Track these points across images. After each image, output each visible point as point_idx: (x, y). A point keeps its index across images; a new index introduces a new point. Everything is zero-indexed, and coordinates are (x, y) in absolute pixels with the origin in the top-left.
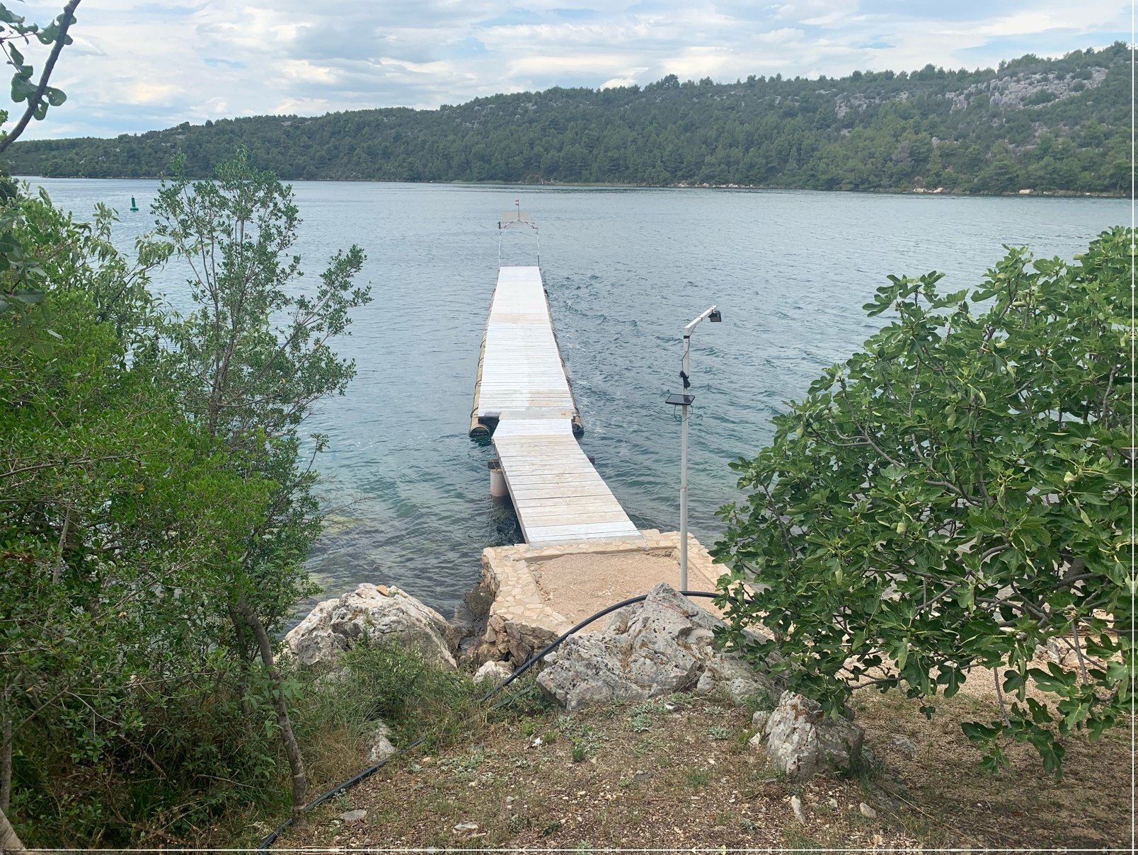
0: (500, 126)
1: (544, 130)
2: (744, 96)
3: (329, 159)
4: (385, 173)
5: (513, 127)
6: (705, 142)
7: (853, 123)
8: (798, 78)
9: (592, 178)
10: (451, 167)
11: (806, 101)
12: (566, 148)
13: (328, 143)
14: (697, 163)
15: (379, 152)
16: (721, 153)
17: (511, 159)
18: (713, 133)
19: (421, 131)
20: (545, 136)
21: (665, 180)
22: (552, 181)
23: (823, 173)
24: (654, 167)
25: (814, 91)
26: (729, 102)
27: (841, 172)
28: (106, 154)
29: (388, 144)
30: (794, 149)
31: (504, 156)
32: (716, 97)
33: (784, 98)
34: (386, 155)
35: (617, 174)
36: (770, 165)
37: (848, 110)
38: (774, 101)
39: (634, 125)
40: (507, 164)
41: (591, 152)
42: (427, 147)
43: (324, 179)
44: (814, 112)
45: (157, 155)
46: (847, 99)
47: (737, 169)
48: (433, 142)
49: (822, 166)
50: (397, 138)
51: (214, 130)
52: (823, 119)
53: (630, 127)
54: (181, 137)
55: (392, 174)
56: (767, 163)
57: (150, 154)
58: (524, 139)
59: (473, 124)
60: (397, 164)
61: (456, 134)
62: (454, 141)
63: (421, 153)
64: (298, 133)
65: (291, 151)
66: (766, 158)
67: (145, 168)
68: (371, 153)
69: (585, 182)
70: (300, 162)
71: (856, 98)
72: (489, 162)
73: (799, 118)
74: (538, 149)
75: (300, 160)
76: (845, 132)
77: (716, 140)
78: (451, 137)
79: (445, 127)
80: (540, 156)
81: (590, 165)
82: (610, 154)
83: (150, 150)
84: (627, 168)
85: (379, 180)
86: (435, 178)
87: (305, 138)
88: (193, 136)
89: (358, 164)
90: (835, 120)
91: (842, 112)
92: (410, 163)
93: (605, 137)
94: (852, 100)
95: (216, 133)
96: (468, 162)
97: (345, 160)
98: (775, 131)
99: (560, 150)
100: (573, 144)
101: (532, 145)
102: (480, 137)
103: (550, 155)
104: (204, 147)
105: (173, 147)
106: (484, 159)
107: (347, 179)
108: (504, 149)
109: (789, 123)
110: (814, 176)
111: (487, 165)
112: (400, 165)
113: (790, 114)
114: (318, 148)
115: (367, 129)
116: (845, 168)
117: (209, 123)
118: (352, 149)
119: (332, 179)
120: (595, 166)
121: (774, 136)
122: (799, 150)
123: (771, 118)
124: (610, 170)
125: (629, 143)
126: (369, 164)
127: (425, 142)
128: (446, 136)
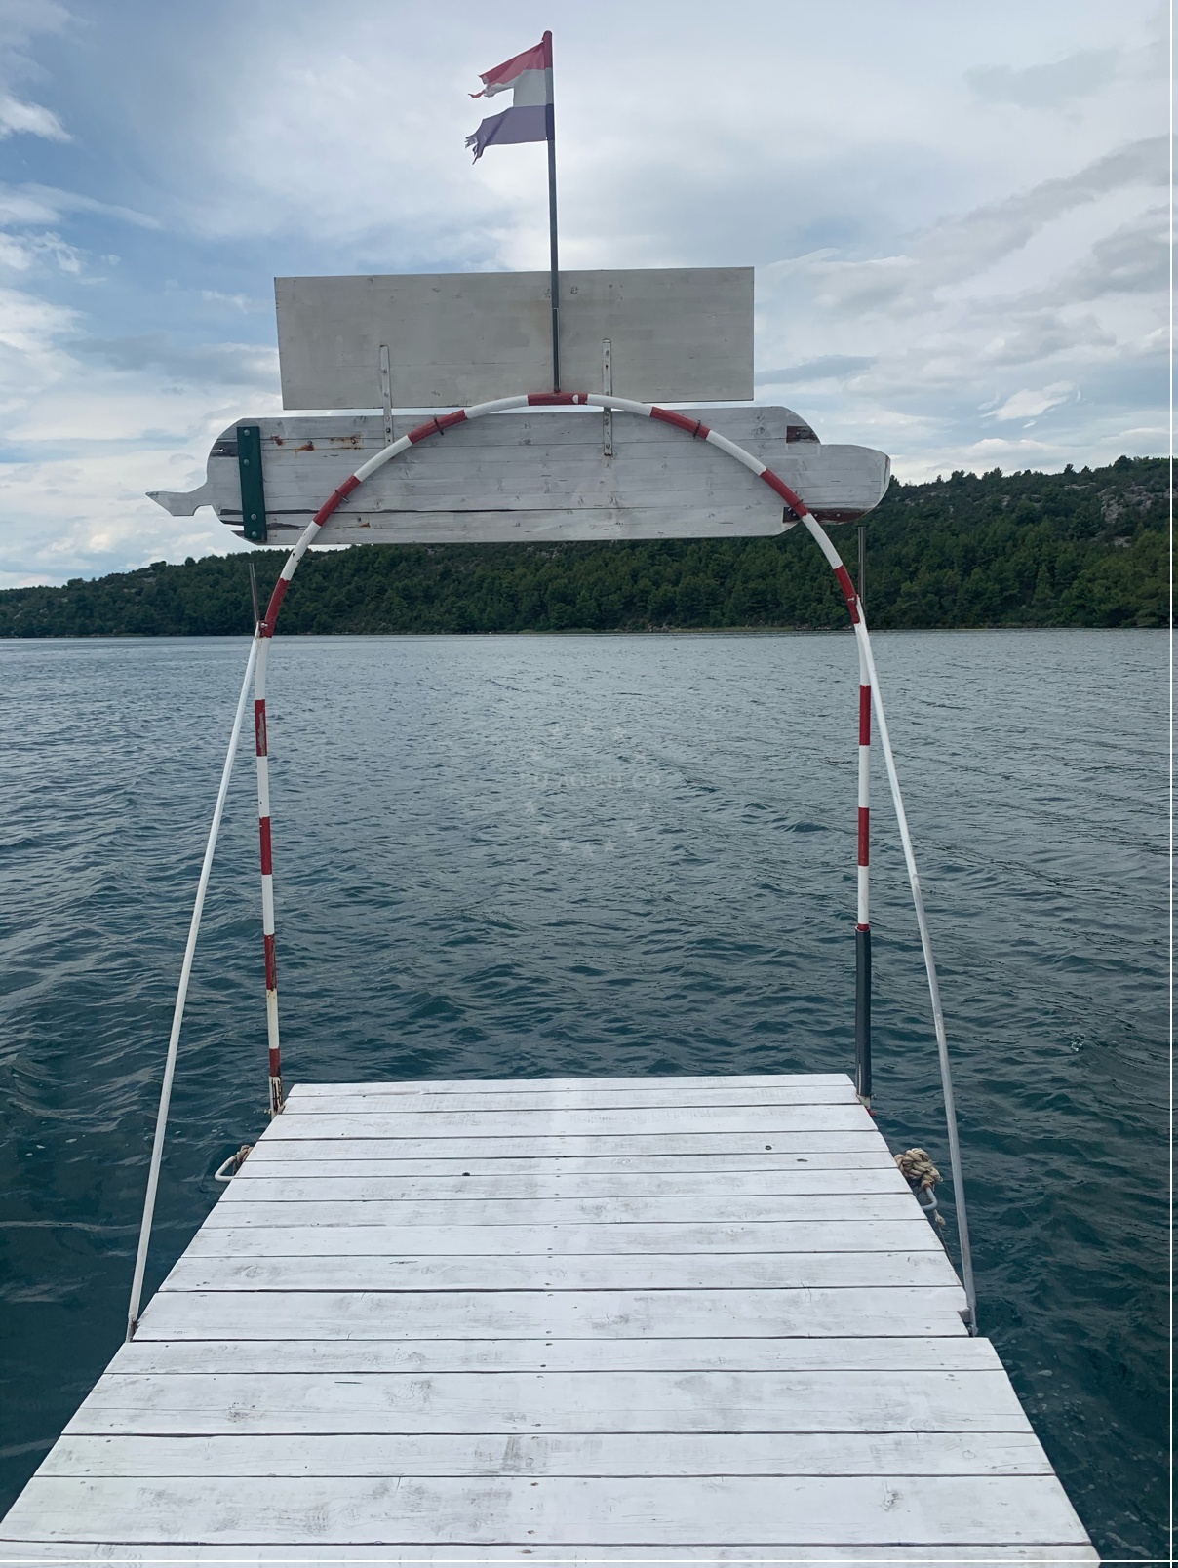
0: (590, 554)
1: (652, 556)
2: (951, 498)
3: (350, 606)
4: (426, 623)
5: (608, 555)
6: (898, 563)
7: (1133, 529)
8: (1028, 472)
9: (725, 620)
10: (518, 612)
11: (1052, 500)
12: (683, 582)
13: (349, 584)
14: (887, 594)
15: (420, 594)
16: (925, 577)
17: (604, 599)
18: (910, 550)
19: (477, 565)
20: (653, 565)
21: (839, 619)
22: (665, 627)
23: (1101, 601)
24: (820, 601)
25: (1062, 485)
26: (928, 507)
27: (1133, 599)
28: (50, 605)
29: (431, 583)
30: (1044, 567)
31: (595, 593)
32: (907, 502)
33: (1016, 497)
34: (429, 598)
35: (763, 615)
36: (1007, 593)
37: (1122, 510)
38: (1000, 502)
39: (785, 545)
40: (599, 605)
41: (722, 584)
42: (485, 585)
43: (341, 632)
44: (1066, 516)
45: (117, 605)
46: (1119, 494)
47: (954, 601)
48: (494, 579)
49: (1098, 590)
50: (445, 575)
51: (195, 570)
52: (1085, 524)
53: (779, 548)
54: (151, 580)
55: (437, 623)
56: (1002, 590)
57: (106, 604)
58: (624, 570)
59: (552, 553)
60: (442, 610)
61: (527, 568)
62: (524, 576)
63: (477, 594)
64: (310, 571)
65: (298, 595)
66: (1000, 581)
67: (98, 622)
68: (408, 596)
69: (713, 626)
70: (310, 610)
71: (1133, 492)
72: (573, 603)
73: (1046, 523)
74: (643, 583)
75: (309, 608)
76: (1120, 541)
77: (916, 560)
78: (519, 571)
79: (512, 558)
80: (648, 592)
81: (722, 602)
82: (751, 585)
83: (107, 599)
84: (778, 604)
85: (417, 632)
86: (498, 626)
87: (318, 578)
88: (166, 579)
89: (389, 611)
90: (1102, 526)
91: (1113, 513)
92: (461, 608)
93: (742, 563)
94: (1127, 495)
95: (198, 574)
96: (543, 605)
97: (372, 606)
98: (1010, 543)
99: (676, 584)
100: (695, 574)
101: (635, 577)
102: (560, 571)
103: (661, 591)
104: (179, 591)
105: (138, 593)
106: (563, 598)
107: (373, 631)
108: (595, 584)
109: (1031, 532)
110: (1083, 606)
111: (569, 607)
112: (448, 612)
113: (1029, 518)
114: (336, 590)
115: (403, 564)
116: (1139, 592)
117: (190, 561)
118: (382, 591)
119: (352, 632)
120: (729, 603)
121: (1008, 550)
122: (1051, 570)
123: (1001, 526)
124: (752, 609)
125: (779, 570)
126: (405, 610)
127: (482, 579)
128: (512, 570)
